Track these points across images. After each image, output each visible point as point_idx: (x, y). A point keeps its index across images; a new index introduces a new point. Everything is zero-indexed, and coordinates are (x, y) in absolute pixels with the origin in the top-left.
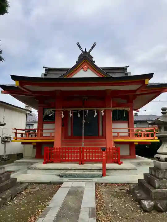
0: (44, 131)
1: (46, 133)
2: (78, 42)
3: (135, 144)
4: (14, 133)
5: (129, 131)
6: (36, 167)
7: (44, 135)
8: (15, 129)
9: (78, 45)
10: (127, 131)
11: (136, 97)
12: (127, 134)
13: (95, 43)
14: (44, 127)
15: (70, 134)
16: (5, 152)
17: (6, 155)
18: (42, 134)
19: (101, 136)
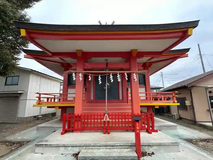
0: (69, 95)
1: (70, 97)
2: (99, 21)
3: (156, 107)
4: (37, 97)
5: (146, 95)
6: (47, 143)
7: (69, 99)
8: (38, 93)
9: (99, 22)
10: (144, 95)
11: (152, 65)
12: (144, 98)
13: (114, 21)
14: (69, 92)
15: (92, 98)
16: (40, 112)
17: (42, 115)
18: (67, 98)
19: (121, 100)
